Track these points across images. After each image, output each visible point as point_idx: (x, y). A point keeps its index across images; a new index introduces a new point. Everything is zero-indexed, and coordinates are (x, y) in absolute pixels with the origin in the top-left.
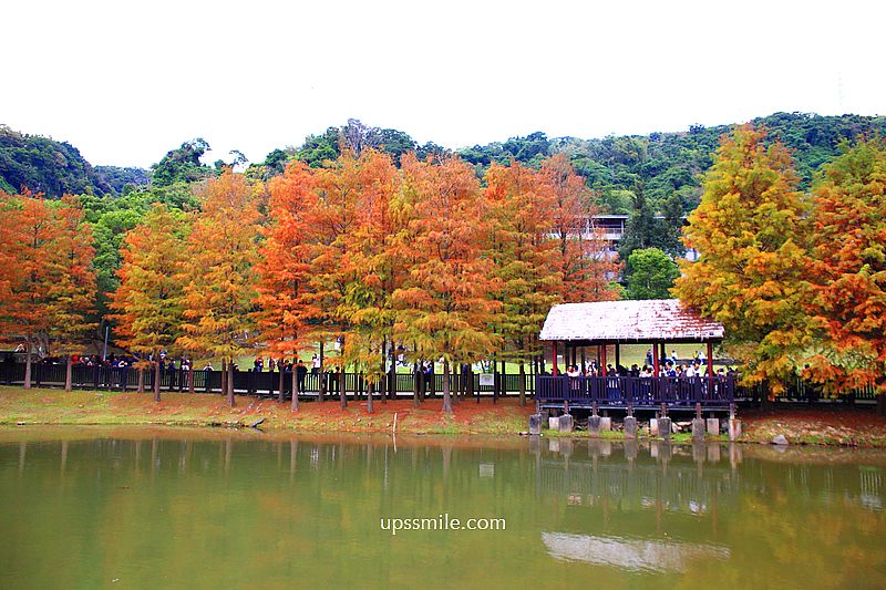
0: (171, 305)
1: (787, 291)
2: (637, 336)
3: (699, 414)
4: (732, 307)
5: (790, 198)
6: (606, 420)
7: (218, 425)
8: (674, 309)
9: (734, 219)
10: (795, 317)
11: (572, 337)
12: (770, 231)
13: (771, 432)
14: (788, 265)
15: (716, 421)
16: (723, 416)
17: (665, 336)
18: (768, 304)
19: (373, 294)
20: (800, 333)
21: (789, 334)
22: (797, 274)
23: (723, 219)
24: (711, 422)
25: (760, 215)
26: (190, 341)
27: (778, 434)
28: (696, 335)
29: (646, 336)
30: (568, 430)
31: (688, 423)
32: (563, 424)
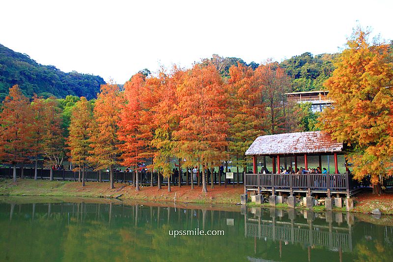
0: (87, 142)
1: (378, 123)
2: (293, 152)
3: (329, 195)
4: (347, 134)
5: (383, 67)
6: (280, 197)
7: (103, 197)
8: (318, 136)
9: (348, 83)
10: (385, 138)
11: (261, 153)
12: (368, 88)
13: (372, 207)
14: (379, 107)
15: (340, 199)
16: (343, 196)
17: (309, 151)
18: (365, 131)
19: (167, 134)
20: (386, 148)
21: (380, 148)
22: (386, 112)
23: (341, 84)
24: (337, 200)
25: (364, 79)
26: (91, 158)
27: (375, 208)
28: (326, 151)
29: (299, 151)
30: (259, 203)
31: (324, 200)
32: (257, 199)
